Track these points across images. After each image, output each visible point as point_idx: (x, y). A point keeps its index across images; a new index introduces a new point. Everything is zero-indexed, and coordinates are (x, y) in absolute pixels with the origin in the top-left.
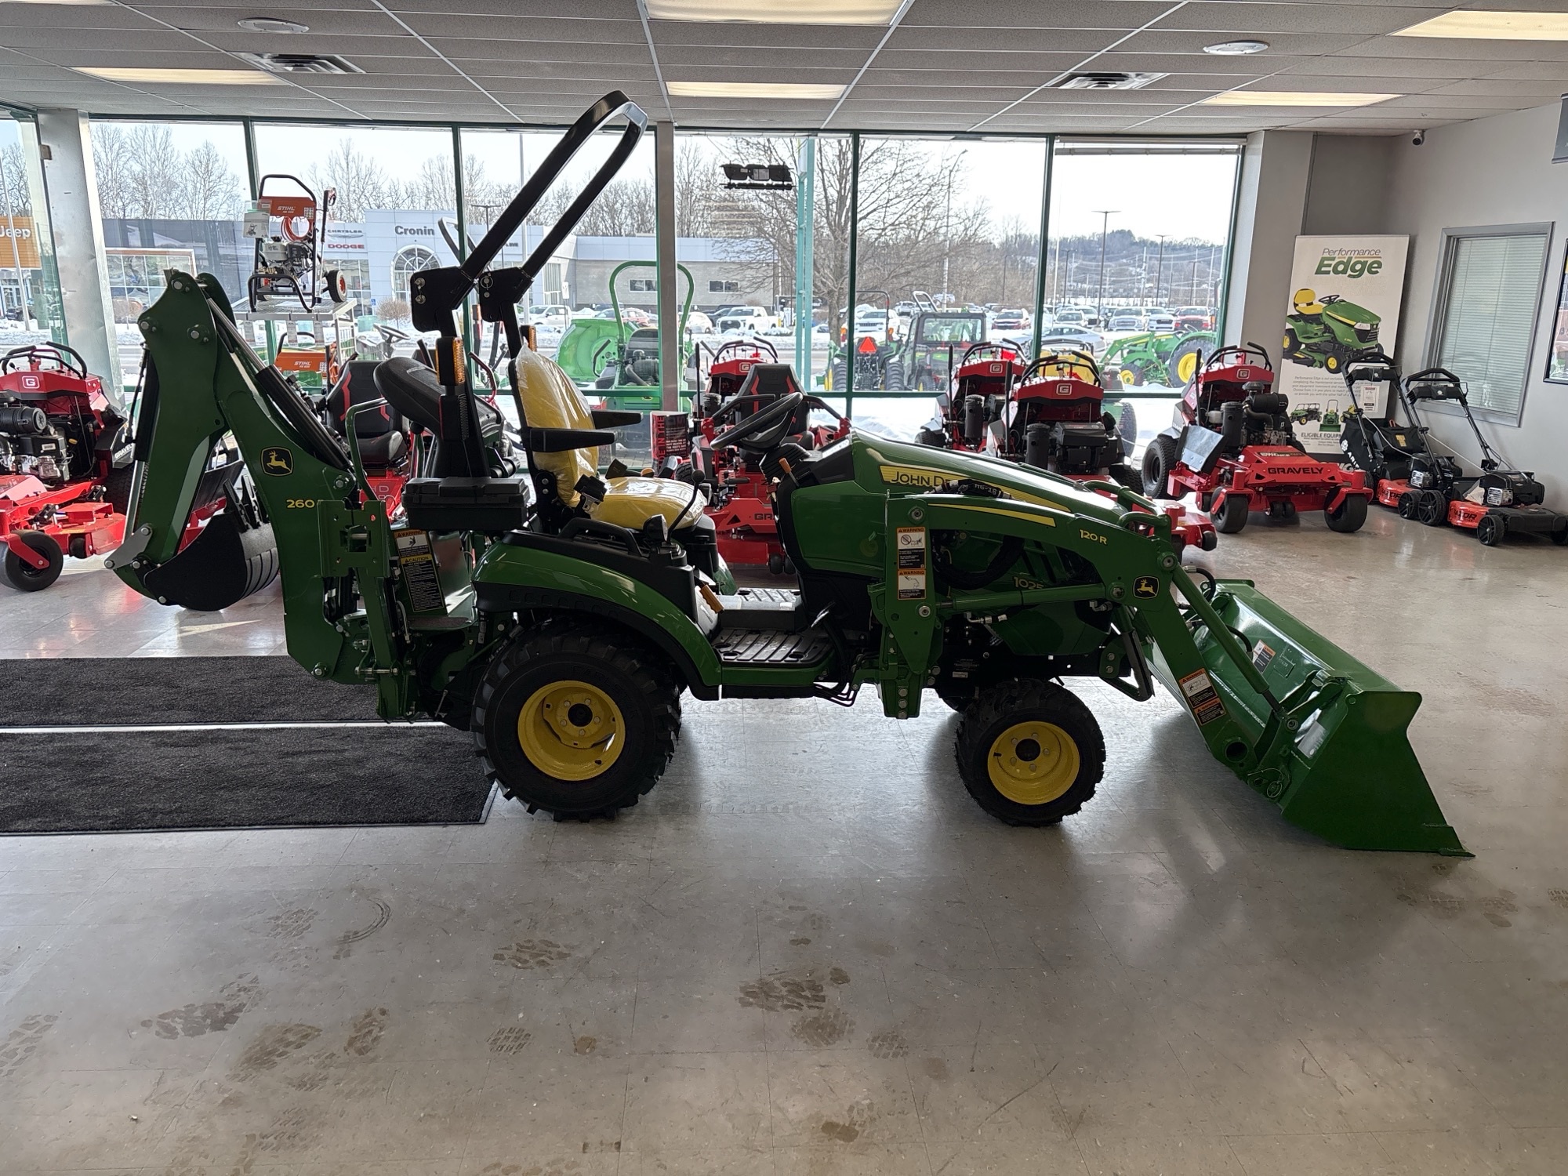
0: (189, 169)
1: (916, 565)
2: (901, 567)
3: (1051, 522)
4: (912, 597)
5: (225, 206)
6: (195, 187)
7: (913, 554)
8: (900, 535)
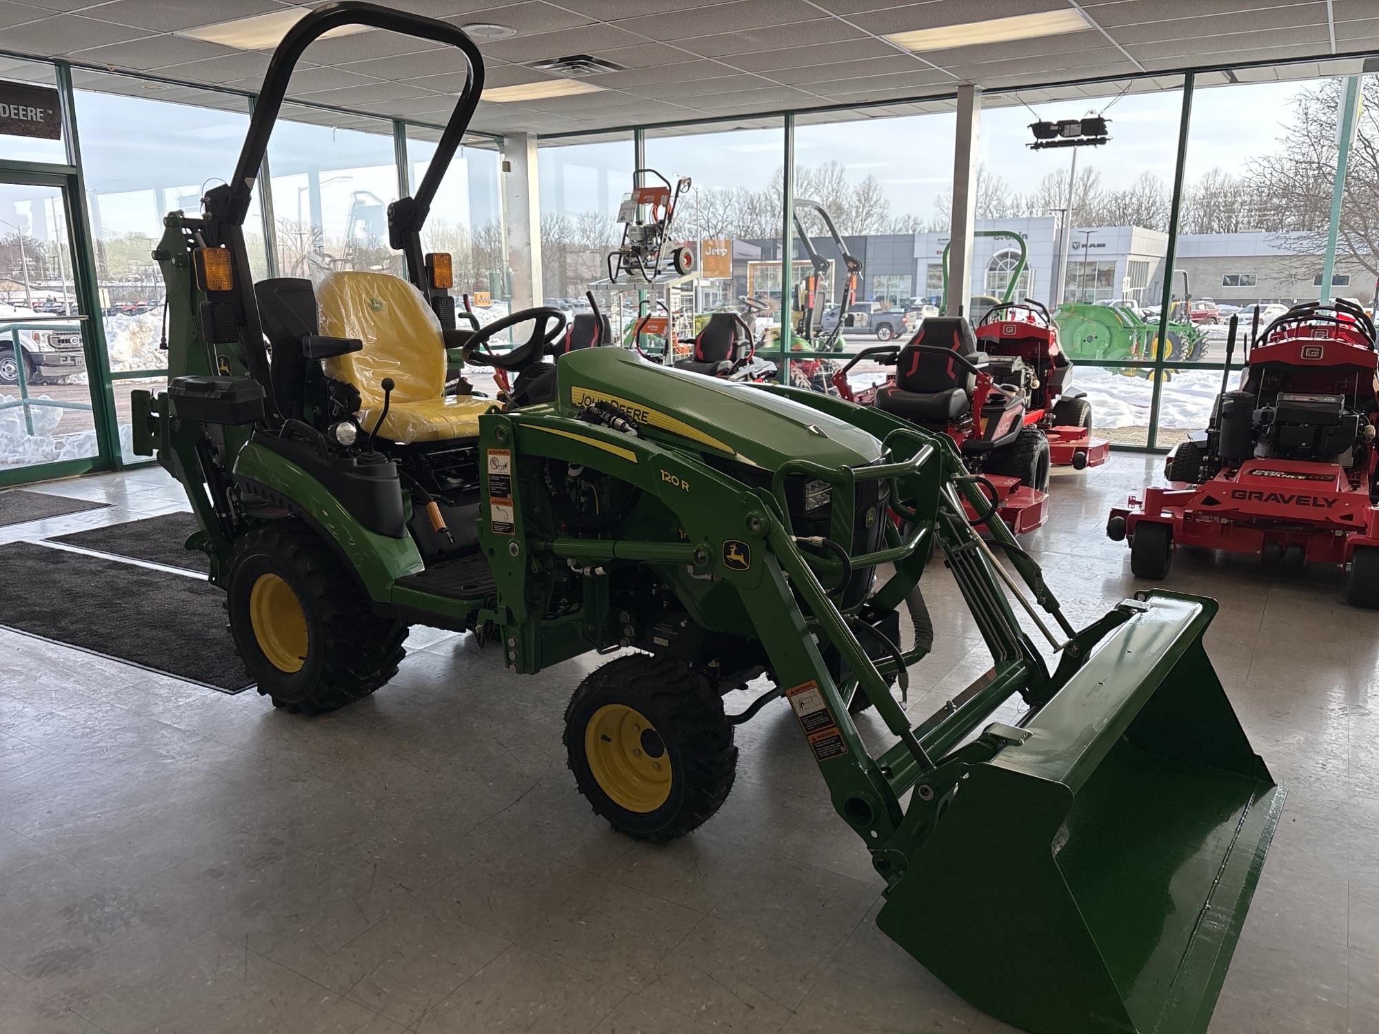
0: (855, 198)
1: (504, 495)
2: (493, 495)
3: (631, 456)
4: (504, 531)
5: (876, 225)
6: (857, 212)
7: (501, 480)
8: (490, 457)
